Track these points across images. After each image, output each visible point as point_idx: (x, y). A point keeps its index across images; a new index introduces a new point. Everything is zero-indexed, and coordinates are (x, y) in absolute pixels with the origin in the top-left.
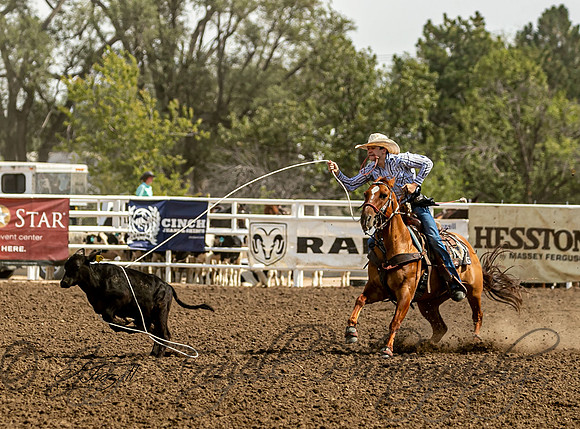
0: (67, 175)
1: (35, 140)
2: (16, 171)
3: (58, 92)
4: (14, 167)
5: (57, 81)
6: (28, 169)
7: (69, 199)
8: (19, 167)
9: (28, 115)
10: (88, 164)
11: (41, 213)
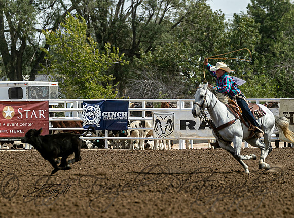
0: (47, 88)
1: (27, 68)
2: (17, 86)
3: (40, 39)
4: (15, 84)
5: (39, 33)
6: (24, 85)
7: (48, 101)
8: (19, 83)
9: (23, 53)
10: (58, 81)
11: (32, 110)
